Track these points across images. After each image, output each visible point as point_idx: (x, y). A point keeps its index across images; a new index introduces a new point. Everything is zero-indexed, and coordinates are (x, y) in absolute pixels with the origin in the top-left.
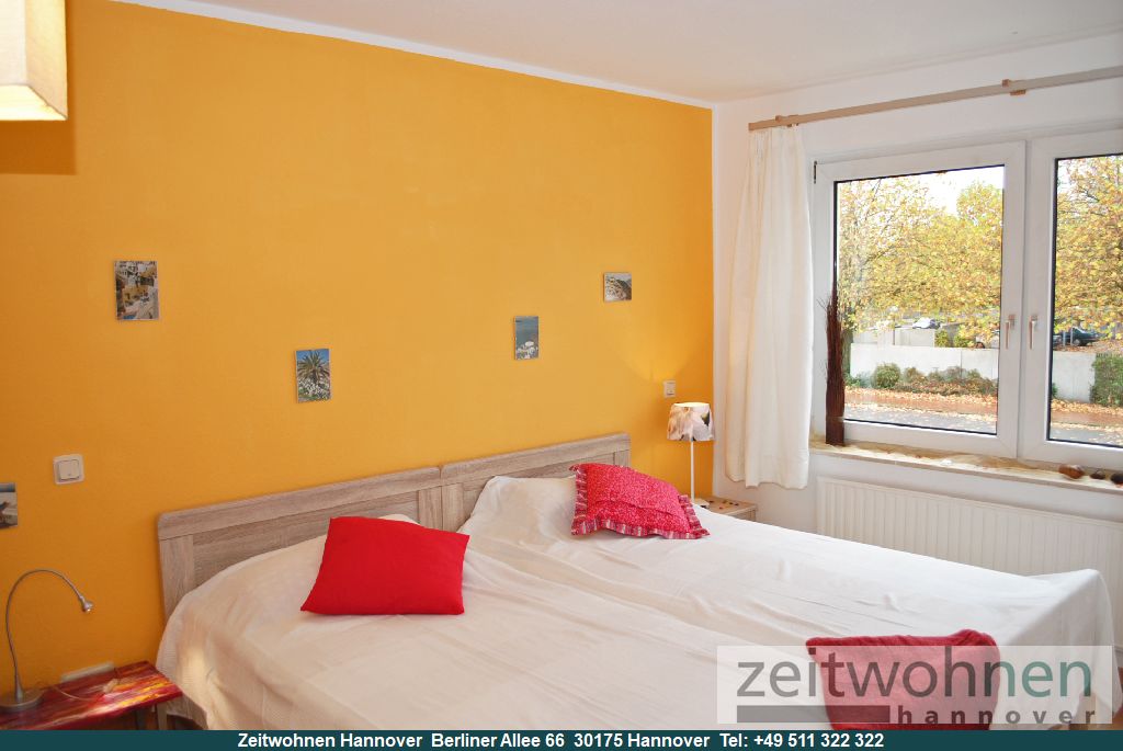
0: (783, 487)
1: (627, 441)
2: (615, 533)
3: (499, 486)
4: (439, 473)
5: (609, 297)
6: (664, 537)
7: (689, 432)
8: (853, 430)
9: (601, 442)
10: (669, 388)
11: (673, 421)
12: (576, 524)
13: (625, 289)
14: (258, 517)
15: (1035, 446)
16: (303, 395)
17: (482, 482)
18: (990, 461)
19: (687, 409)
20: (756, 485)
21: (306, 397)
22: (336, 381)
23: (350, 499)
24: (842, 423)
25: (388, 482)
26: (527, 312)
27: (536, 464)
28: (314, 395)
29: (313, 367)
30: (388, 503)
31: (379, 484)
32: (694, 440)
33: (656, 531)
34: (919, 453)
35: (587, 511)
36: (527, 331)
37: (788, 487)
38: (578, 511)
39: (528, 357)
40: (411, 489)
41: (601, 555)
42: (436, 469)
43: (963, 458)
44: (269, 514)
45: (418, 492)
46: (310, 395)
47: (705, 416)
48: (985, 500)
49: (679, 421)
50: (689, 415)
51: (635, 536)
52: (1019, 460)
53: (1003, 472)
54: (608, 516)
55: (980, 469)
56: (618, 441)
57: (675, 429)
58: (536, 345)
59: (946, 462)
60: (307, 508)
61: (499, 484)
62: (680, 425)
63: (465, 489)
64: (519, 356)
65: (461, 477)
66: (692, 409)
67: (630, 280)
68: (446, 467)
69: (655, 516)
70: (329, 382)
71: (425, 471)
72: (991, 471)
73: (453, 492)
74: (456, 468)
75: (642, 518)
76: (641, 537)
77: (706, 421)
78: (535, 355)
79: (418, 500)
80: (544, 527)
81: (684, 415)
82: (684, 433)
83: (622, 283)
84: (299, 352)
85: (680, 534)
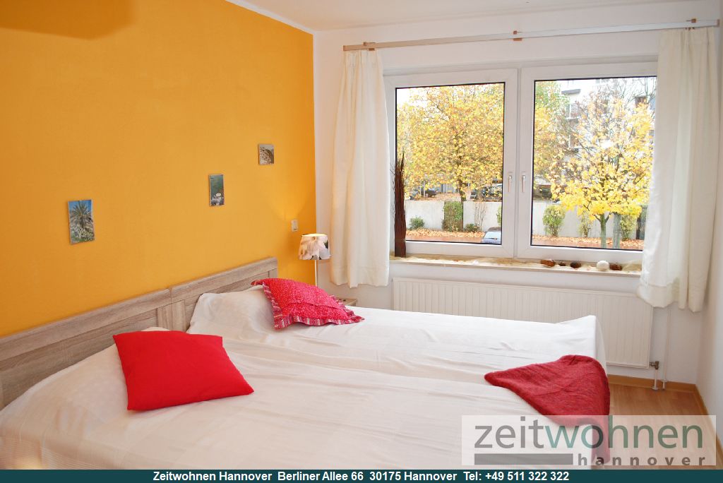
0: (375, 286)
1: (276, 262)
2: (303, 325)
3: (209, 300)
4: (169, 295)
5: (262, 161)
6: (335, 324)
7: (317, 253)
8: (411, 246)
9: (263, 264)
10: (294, 226)
11: (304, 247)
12: (277, 321)
13: (270, 155)
14: (49, 341)
15: (525, 250)
16: (75, 239)
17: (195, 299)
18: (500, 261)
19: (314, 238)
20: (356, 286)
21: (76, 239)
22: (98, 225)
23: (113, 319)
24: (405, 243)
25: (138, 304)
26: (215, 172)
27: (228, 282)
28: (82, 238)
29: (81, 214)
30: (137, 318)
31: (132, 305)
32: (320, 259)
33: (330, 321)
34: (456, 258)
35: (282, 311)
36: (217, 187)
37: (377, 285)
38: (276, 312)
39: (217, 204)
40: (152, 307)
41: (306, 340)
42: (167, 291)
43: (484, 260)
44: (57, 338)
45: (157, 309)
46: (80, 237)
47: (326, 242)
48: (500, 283)
49: (309, 247)
50: (316, 242)
51: (317, 326)
52: (515, 259)
53: (509, 266)
54: (296, 314)
55: (496, 265)
56: (271, 263)
57: (306, 252)
58: (222, 196)
59: (475, 263)
60: (84, 330)
61: (208, 299)
62: (310, 249)
63: (186, 305)
64: (214, 204)
65: (183, 296)
66: (318, 238)
67: (273, 150)
68: (174, 289)
69: (327, 311)
70: (92, 227)
71: (161, 292)
72: (502, 266)
73: (179, 306)
74: (180, 289)
75: (319, 313)
76: (321, 325)
77: (327, 245)
78: (222, 203)
79: (157, 315)
80: (255, 326)
81: (313, 242)
82: (313, 255)
83: (268, 151)
84: (71, 202)
85: (345, 321)
